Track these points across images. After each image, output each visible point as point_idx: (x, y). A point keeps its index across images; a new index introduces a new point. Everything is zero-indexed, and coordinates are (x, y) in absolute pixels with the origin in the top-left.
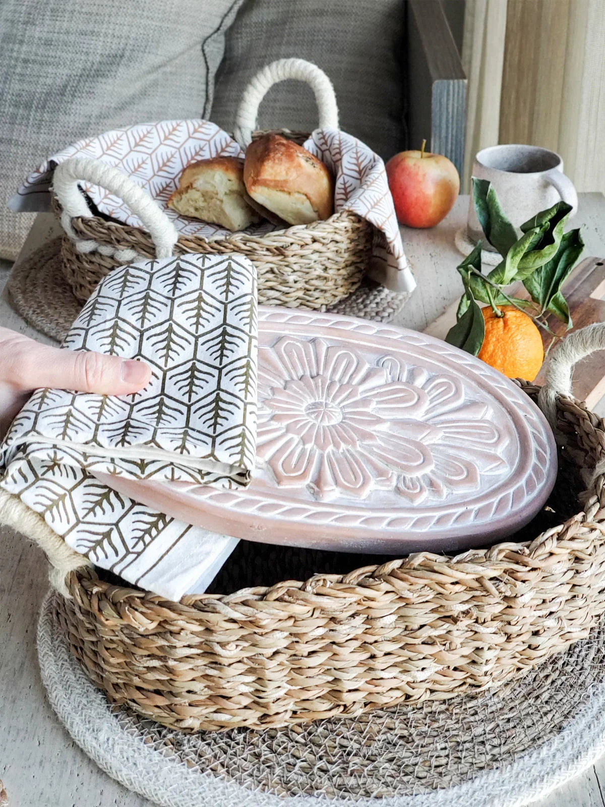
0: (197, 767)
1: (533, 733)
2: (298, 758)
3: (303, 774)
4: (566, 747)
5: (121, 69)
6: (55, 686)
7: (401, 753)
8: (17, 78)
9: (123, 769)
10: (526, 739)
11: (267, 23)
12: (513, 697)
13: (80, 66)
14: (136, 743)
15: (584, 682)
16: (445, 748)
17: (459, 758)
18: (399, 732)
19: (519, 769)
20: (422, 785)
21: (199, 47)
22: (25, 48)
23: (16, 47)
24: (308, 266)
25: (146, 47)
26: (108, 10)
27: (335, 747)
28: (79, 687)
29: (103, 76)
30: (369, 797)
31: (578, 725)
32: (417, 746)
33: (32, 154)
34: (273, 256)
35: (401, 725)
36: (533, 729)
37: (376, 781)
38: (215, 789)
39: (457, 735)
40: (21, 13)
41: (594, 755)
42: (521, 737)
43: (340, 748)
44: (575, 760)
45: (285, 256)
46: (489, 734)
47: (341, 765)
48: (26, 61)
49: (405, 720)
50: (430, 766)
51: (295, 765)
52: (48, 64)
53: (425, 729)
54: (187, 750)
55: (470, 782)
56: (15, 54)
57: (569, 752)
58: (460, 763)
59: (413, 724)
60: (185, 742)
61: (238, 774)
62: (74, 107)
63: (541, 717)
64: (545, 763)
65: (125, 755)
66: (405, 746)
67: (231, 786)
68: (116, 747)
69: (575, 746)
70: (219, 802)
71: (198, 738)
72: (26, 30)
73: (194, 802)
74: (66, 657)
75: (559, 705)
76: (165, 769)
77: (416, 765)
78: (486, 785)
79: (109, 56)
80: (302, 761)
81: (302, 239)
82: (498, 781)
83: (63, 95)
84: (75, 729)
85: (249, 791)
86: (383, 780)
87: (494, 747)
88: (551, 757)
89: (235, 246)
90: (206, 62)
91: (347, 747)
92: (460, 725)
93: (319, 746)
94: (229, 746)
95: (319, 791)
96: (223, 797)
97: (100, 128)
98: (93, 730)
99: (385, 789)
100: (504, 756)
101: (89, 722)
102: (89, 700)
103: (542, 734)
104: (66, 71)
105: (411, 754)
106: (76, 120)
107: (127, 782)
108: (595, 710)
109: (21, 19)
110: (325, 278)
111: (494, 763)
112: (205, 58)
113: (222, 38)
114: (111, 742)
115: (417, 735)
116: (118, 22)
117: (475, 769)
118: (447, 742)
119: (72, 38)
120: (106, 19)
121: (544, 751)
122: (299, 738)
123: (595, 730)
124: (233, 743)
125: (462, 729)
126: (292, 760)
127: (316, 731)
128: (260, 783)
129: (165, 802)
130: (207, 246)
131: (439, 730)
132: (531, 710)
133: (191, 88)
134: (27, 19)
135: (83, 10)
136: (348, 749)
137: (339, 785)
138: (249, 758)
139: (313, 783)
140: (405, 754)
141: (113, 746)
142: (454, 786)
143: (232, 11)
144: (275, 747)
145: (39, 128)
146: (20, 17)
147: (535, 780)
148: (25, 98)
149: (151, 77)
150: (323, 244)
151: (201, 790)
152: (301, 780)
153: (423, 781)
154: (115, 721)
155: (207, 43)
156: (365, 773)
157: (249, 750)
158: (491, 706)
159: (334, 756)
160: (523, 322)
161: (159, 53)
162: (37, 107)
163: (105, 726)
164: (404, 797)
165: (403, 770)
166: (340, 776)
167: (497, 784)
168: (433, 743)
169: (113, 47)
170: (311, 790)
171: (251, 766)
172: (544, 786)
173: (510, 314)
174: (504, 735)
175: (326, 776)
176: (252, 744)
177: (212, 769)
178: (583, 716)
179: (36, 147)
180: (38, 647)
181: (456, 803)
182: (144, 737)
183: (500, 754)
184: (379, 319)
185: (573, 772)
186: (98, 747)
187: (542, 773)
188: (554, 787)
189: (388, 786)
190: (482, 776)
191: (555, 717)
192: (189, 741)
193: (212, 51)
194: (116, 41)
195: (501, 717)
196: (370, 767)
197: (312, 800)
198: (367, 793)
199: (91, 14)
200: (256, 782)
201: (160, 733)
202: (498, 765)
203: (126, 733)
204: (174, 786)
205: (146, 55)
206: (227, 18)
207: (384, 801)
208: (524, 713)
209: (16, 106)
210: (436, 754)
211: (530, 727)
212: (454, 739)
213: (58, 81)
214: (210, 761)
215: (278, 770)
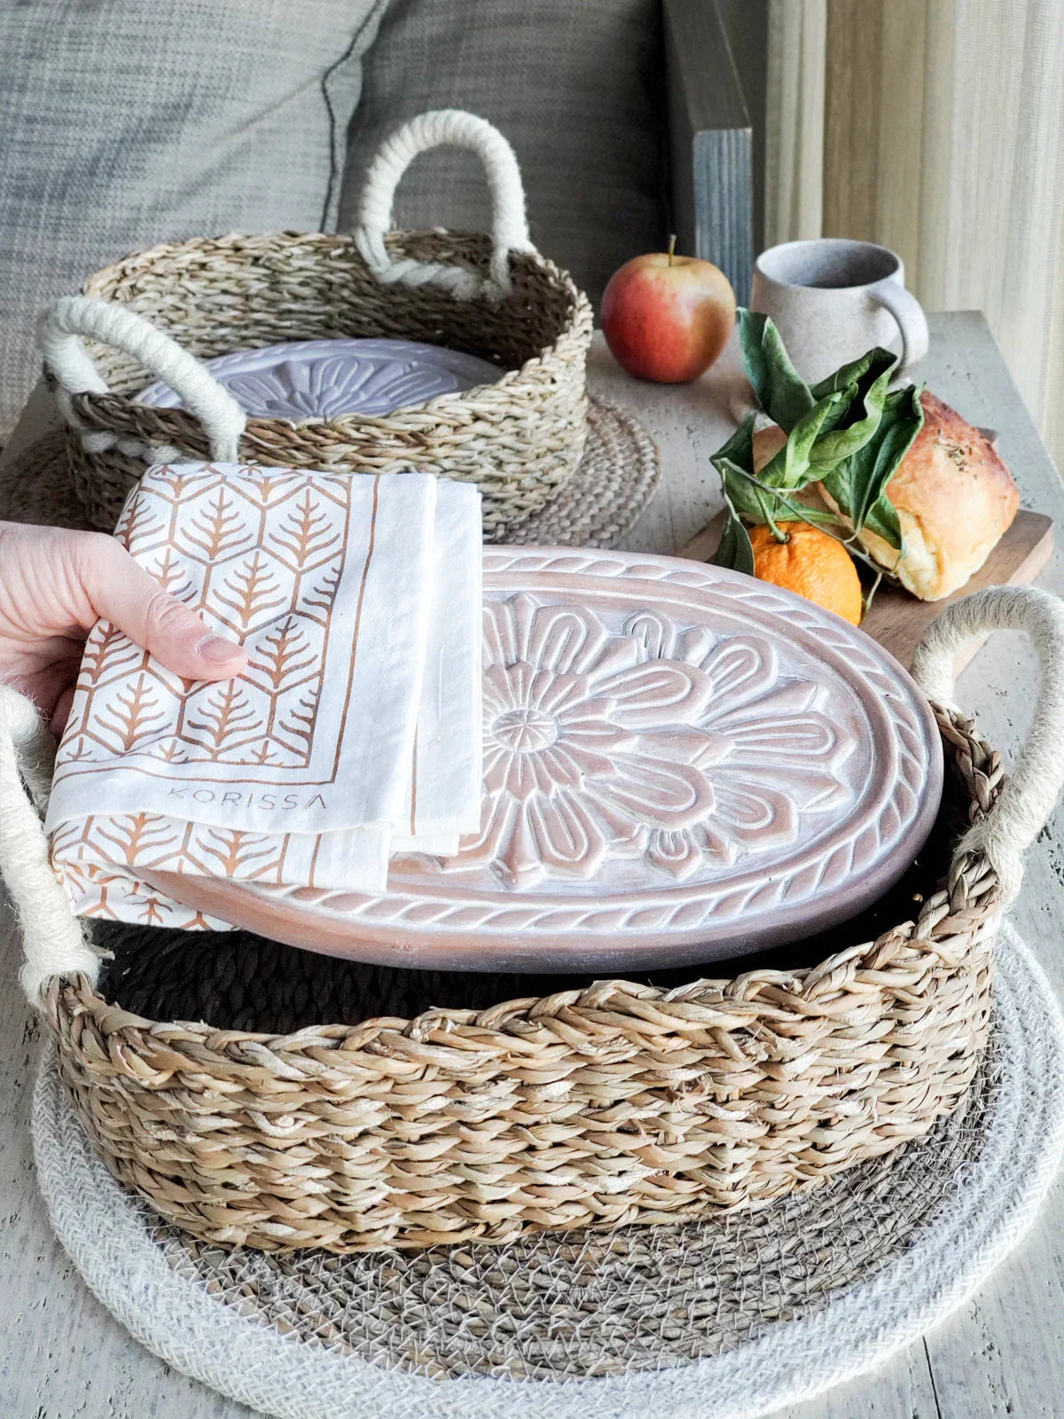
0: (295, 1331)
1: (861, 1252)
2: (464, 1311)
3: (473, 1337)
4: (916, 1277)
5: (188, 128)
6: (60, 1197)
7: (639, 1296)
8: (18, 148)
9: (172, 1339)
10: (849, 1265)
11: (431, 41)
12: (829, 1191)
13: (120, 126)
14: (193, 1293)
15: (947, 1162)
16: (712, 1286)
17: (736, 1302)
18: (634, 1259)
19: (836, 1320)
20: (672, 1351)
21: (317, 85)
22: (28, 98)
23: (14, 98)
24: (468, 461)
25: (227, 89)
26: (163, 31)
27: (527, 1290)
28: (99, 1197)
29: (158, 140)
30: (583, 1375)
31: (937, 1237)
32: (666, 1282)
33: (47, 274)
34: (408, 447)
35: (638, 1246)
36: (860, 1248)
37: (595, 1347)
38: (324, 1369)
39: (732, 1262)
40: (20, 40)
41: (964, 1289)
42: (841, 1260)
43: (536, 1290)
44: (931, 1300)
45: (428, 447)
46: (787, 1258)
47: (537, 1321)
48: (30, 120)
49: (645, 1237)
50: (687, 1318)
51: (459, 1323)
52: (67, 123)
53: (679, 1252)
54: (279, 1303)
55: (753, 1344)
56: (13, 109)
57: (921, 1286)
58: (737, 1310)
59: (659, 1245)
60: (277, 1288)
61: (363, 1342)
62: (112, 193)
63: (875, 1226)
64: (881, 1307)
65: (175, 1314)
66: (644, 1283)
67: (350, 1363)
68: (160, 1301)
69: (931, 1275)
70: (330, 1391)
71: (297, 1280)
72: (29, 68)
73: (289, 1394)
74: (79, 1147)
75: (906, 1203)
76: (241, 1337)
77: (662, 1316)
78: (779, 1349)
79: (166, 107)
80: (472, 1316)
81: (455, 416)
82: (800, 1341)
83: (93, 174)
84: (92, 1271)
85: (381, 1371)
86: (607, 1345)
87: (796, 1280)
88: (891, 1294)
89: (341, 433)
90: (330, 110)
91: (547, 1289)
92: (738, 1243)
93: (501, 1288)
94: (350, 1293)
95: (499, 1368)
96: (337, 1384)
97: (156, 226)
98: (123, 1273)
99: (610, 1361)
100: (811, 1297)
101: (116, 1258)
102: (116, 1219)
103: (877, 1254)
104: (98, 135)
105: (655, 1298)
106: (117, 214)
107: (178, 1362)
108: (967, 1209)
109: (21, 50)
110: (501, 480)
111: (795, 1309)
112: (328, 103)
113: (357, 68)
114: (151, 1292)
115: (666, 1264)
116: (179, 49)
117: (763, 1320)
118: (715, 1274)
119: (105, 79)
120: (160, 45)
121: (880, 1286)
122: (466, 1275)
123: (965, 1246)
124: (355, 1288)
125: (741, 1250)
126: (454, 1315)
127: (496, 1262)
128: (400, 1356)
129: (241, 1394)
130: (294, 436)
131: (703, 1254)
132: (857, 1214)
133: (305, 155)
134: (29, 50)
135: (122, 32)
136: (548, 1293)
137: (533, 1356)
138: (383, 1313)
139: (490, 1353)
140: (645, 1297)
141: (155, 1298)
142: (726, 1353)
143: (370, 23)
144: (425, 1292)
145: (56, 231)
146: (18, 47)
147: (864, 1337)
148: (30, 183)
149: (239, 139)
150: (493, 423)
151: (301, 1372)
152: (469, 1348)
153: (675, 1345)
154: (159, 1255)
155: (330, 78)
156: (577, 1334)
157: (383, 1299)
158: (790, 1209)
159: (525, 1305)
160: (823, 550)
161: (249, 98)
162: (51, 196)
163: (142, 1266)
164: (642, 1374)
165: (641, 1326)
166: (535, 1340)
167: (799, 1346)
168: (692, 1277)
169: (173, 92)
170: (485, 1366)
171: (385, 1327)
172: (880, 1348)
173: (801, 538)
174: (812, 1260)
175: (510, 1342)
176: (388, 1288)
177: (320, 1335)
178: (946, 1221)
179: (52, 261)
180: (33, 1131)
181: (729, 1381)
182: (208, 1282)
183: (804, 1293)
184: (595, 543)
185: (927, 1320)
186: (129, 1302)
187: (876, 1325)
188: (895, 1348)
189: (615, 1355)
190: (774, 1332)
191: (899, 1225)
192: (282, 1286)
193: (338, 92)
194: (177, 81)
195: (808, 1228)
196: (585, 1323)
197: (487, 1384)
198: (581, 1368)
199: (134, 37)
200: (393, 1355)
201: (233, 1272)
202: (801, 1312)
203: (177, 1275)
204: (255, 1367)
205: (227, 102)
206: (361, 35)
207: (608, 1381)
208: (845, 1220)
209: (18, 195)
210: (697, 1296)
211: (856, 1243)
212: (727, 1269)
213: (85, 152)
214: (316, 1321)
215: (430, 1334)
